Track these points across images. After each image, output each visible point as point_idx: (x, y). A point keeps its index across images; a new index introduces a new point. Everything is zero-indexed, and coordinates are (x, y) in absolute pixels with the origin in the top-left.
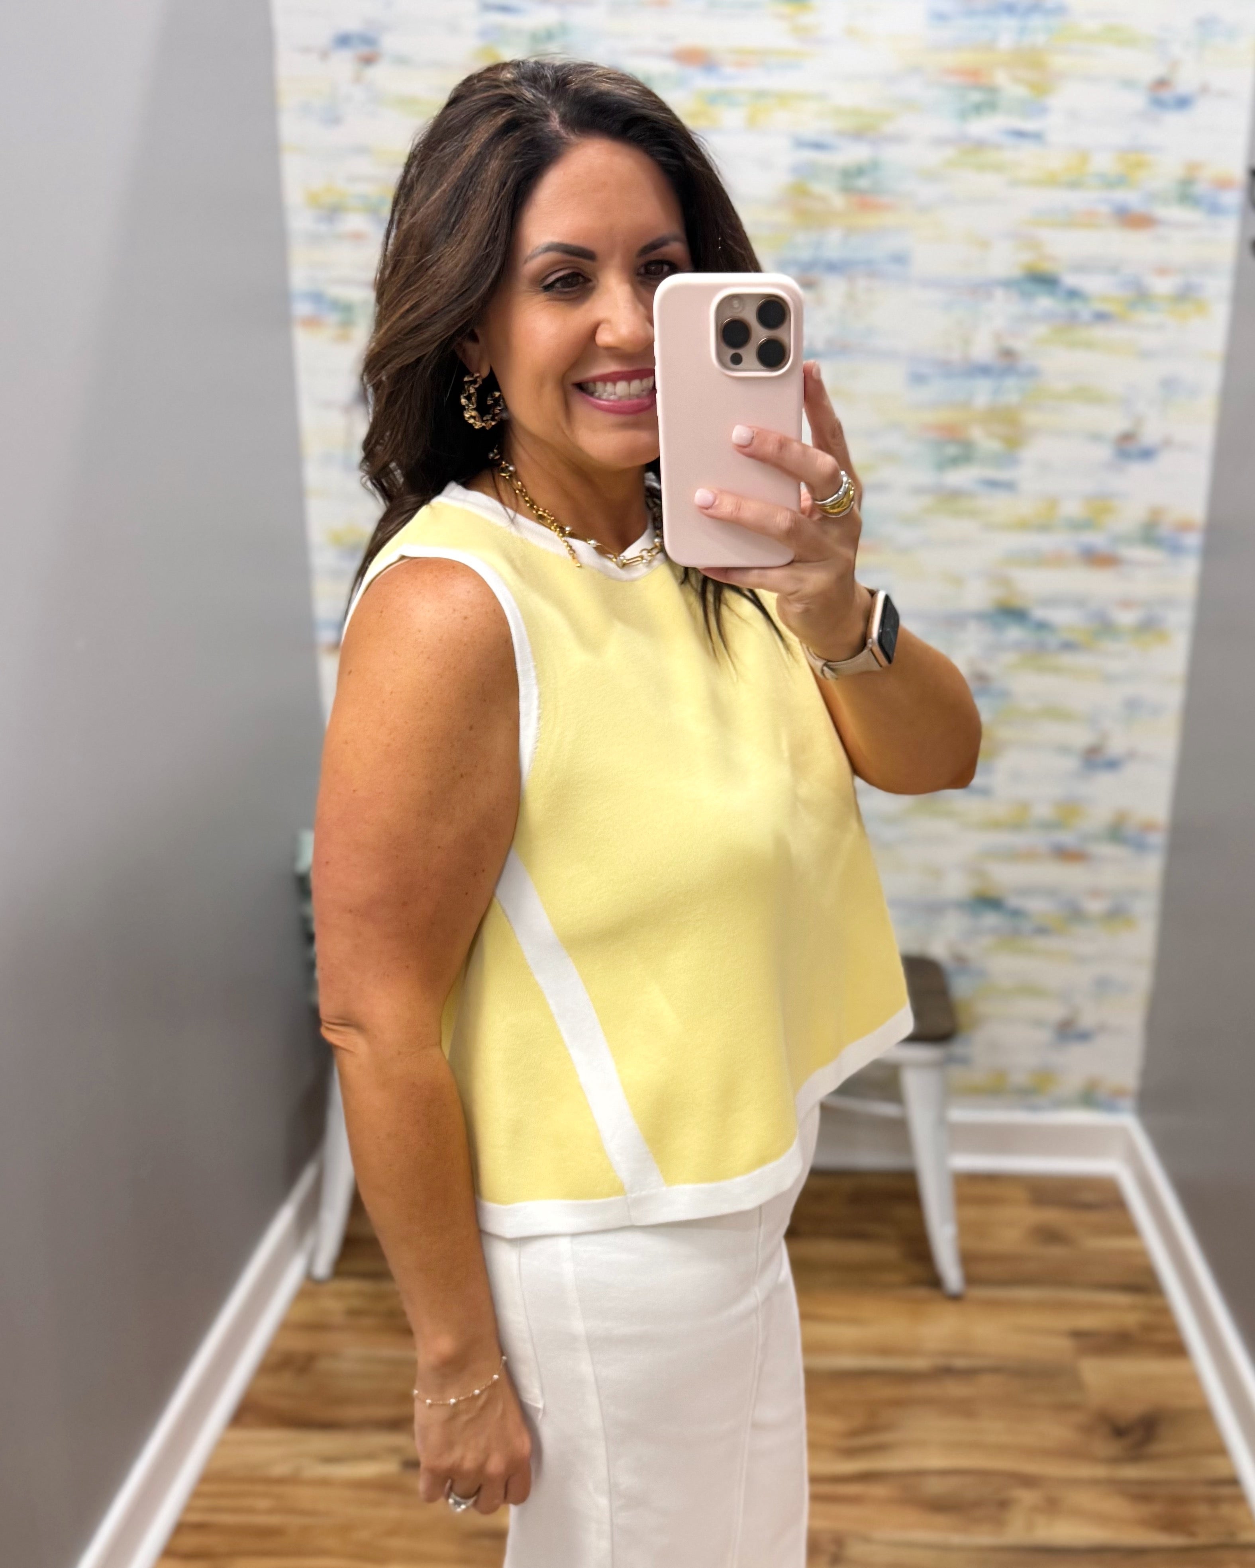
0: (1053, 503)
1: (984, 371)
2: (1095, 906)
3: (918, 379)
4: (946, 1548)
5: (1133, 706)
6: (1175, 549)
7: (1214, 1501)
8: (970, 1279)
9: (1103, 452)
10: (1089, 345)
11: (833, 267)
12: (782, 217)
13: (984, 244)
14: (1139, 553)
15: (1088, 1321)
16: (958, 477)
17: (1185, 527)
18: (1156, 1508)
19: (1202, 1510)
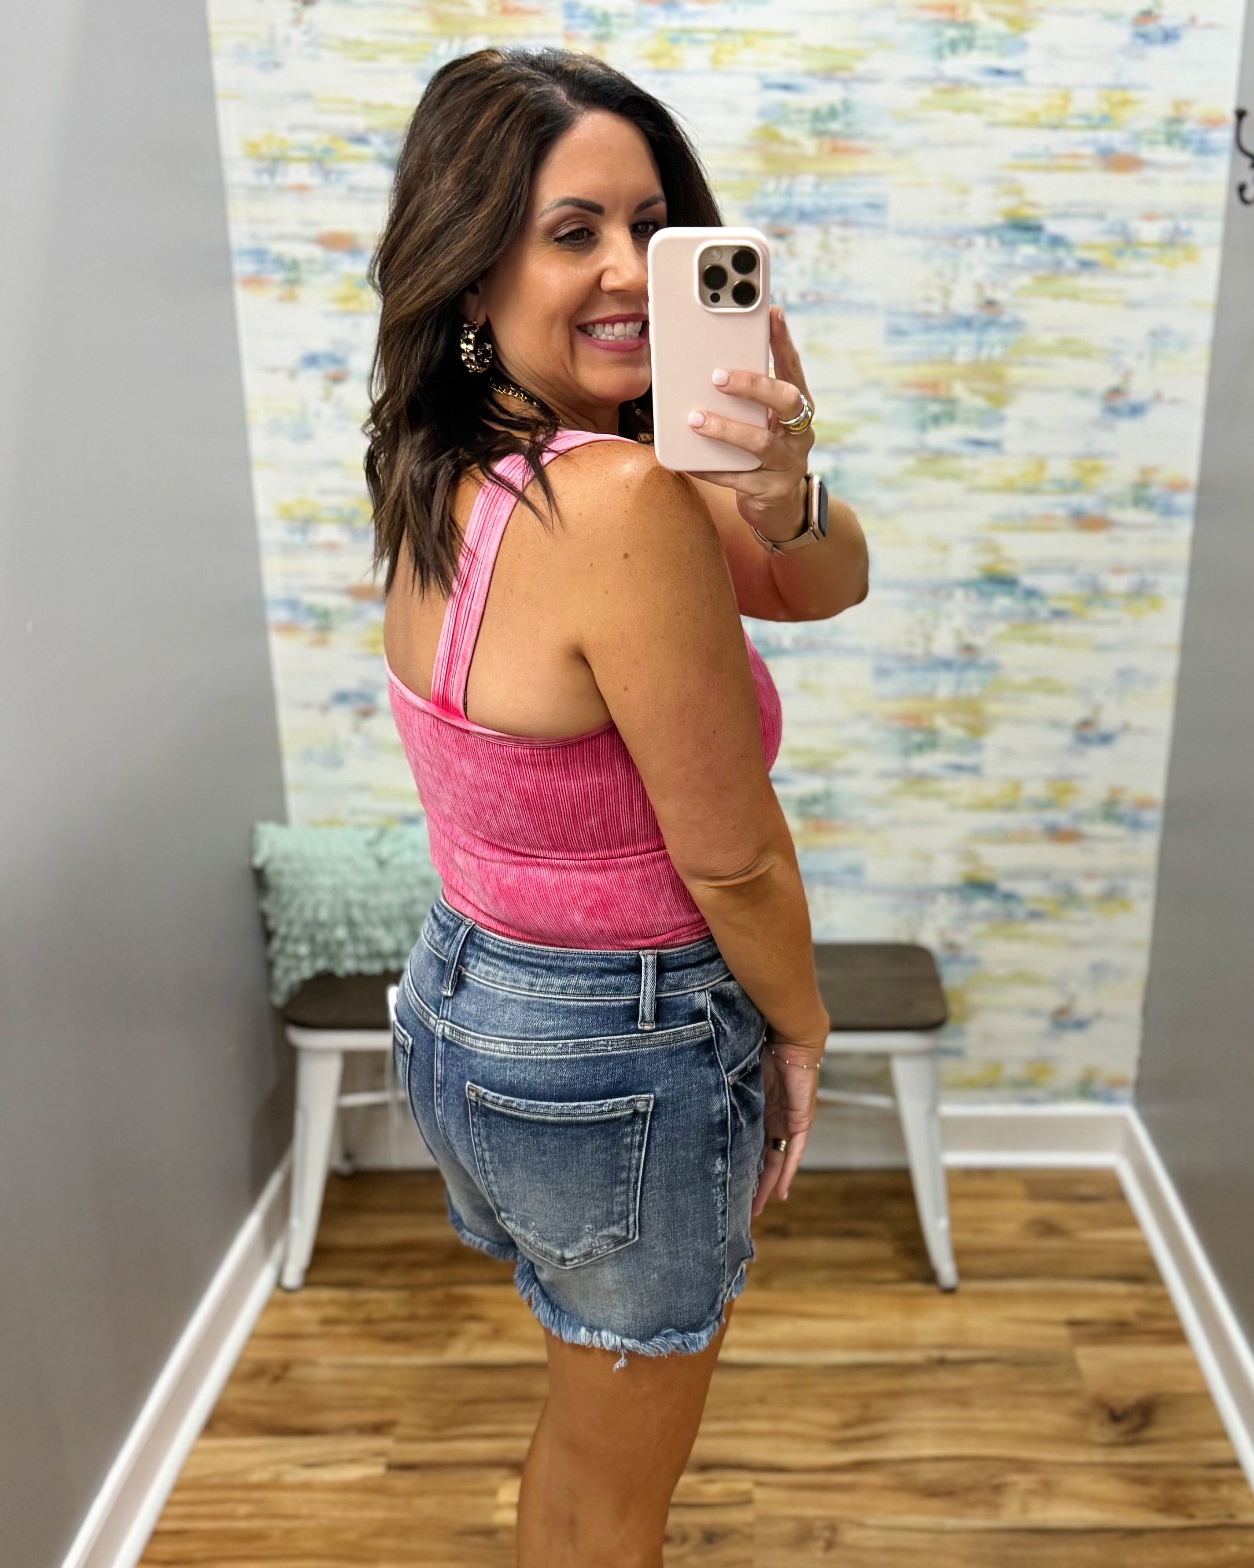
0: (1041, 463)
1: (966, 323)
2: (1090, 889)
3: (897, 333)
4: (941, 1531)
5: (1125, 675)
6: (1168, 510)
7: (1213, 1484)
8: (963, 1274)
9: (1092, 409)
10: (1074, 296)
11: (804, 216)
12: (752, 163)
13: (964, 191)
14: (1130, 515)
15: (1083, 1311)
16: (939, 437)
17: (1177, 487)
18: (1155, 1491)
19: (1202, 1492)
